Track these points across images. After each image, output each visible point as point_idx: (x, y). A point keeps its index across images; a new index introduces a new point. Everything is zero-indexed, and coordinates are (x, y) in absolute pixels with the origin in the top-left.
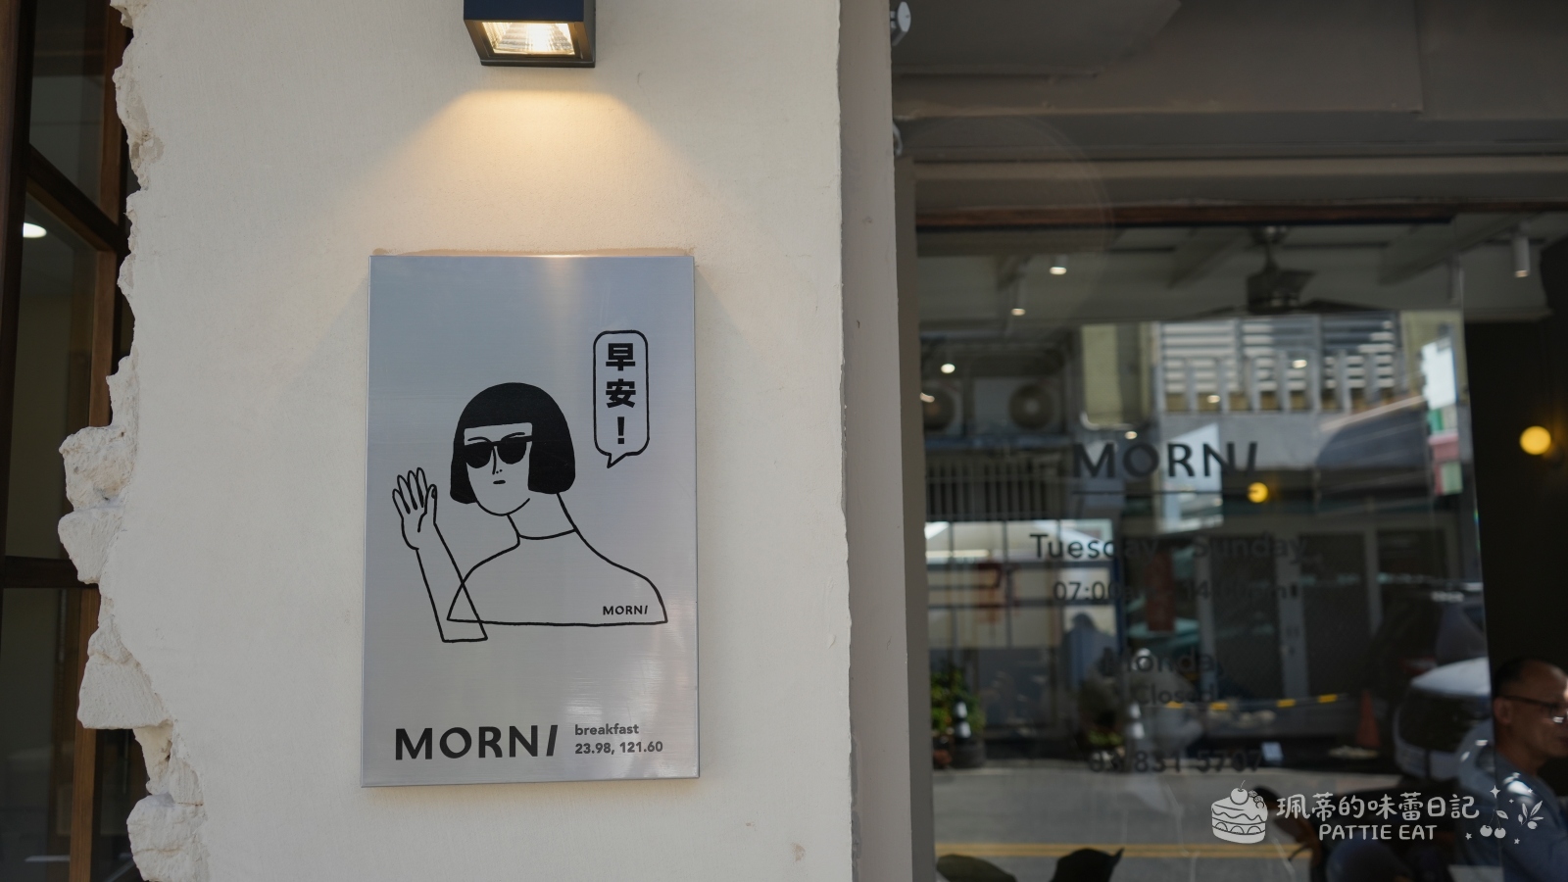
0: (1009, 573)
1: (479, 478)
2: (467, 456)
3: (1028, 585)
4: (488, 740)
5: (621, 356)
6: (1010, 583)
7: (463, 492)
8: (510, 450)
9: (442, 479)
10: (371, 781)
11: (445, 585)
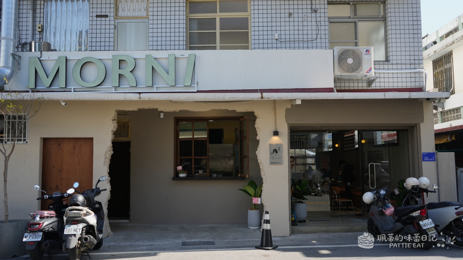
0: (296, 159)
1: (274, 153)
2: (273, 152)
3: (299, 161)
4: (274, 163)
5: (279, 148)
6: (296, 161)
7: (273, 153)
8: (275, 152)
9: (272, 153)
10: (270, 164)
11: (273, 157)
